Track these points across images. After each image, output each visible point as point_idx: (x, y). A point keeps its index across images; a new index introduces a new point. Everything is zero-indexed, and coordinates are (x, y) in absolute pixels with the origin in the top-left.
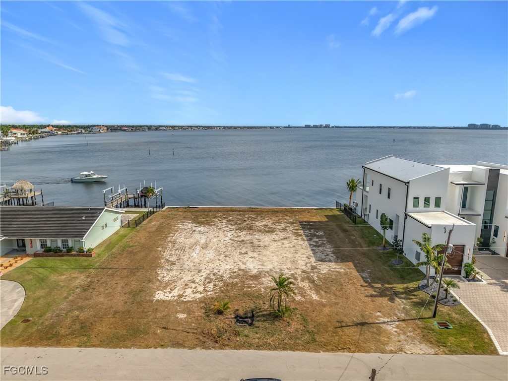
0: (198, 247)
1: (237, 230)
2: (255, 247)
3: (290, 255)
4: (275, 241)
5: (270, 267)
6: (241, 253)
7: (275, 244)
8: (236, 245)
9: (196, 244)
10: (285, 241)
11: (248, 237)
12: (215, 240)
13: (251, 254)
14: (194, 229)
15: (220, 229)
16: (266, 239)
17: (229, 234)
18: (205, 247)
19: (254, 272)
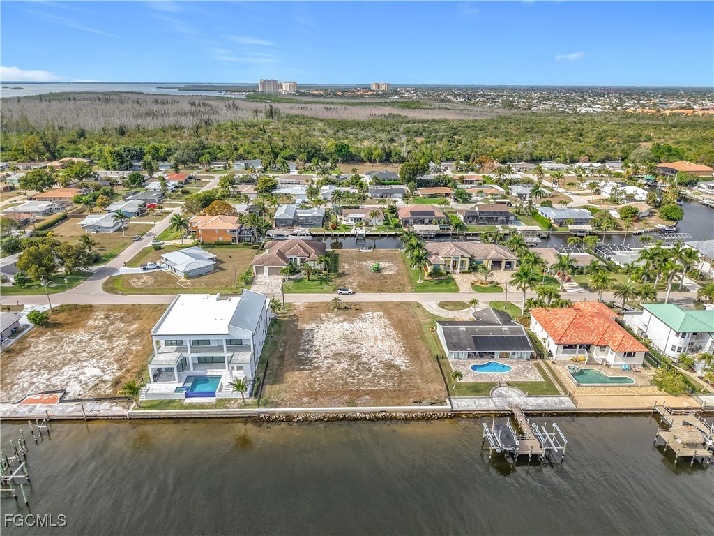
0: (379, 337)
1: (360, 356)
2: (346, 338)
3: (327, 333)
4: (334, 344)
5: (338, 325)
6: (354, 333)
7: (334, 341)
8: (358, 340)
9: (382, 340)
10: (328, 344)
11: (351, 346)
12: (372, 344)
13: (348, 333)
14: (392, 357)
15: (373, 357)
16: (339, 347)
17: (365, 350)
18: (375, 338)
19: (346, 323)
